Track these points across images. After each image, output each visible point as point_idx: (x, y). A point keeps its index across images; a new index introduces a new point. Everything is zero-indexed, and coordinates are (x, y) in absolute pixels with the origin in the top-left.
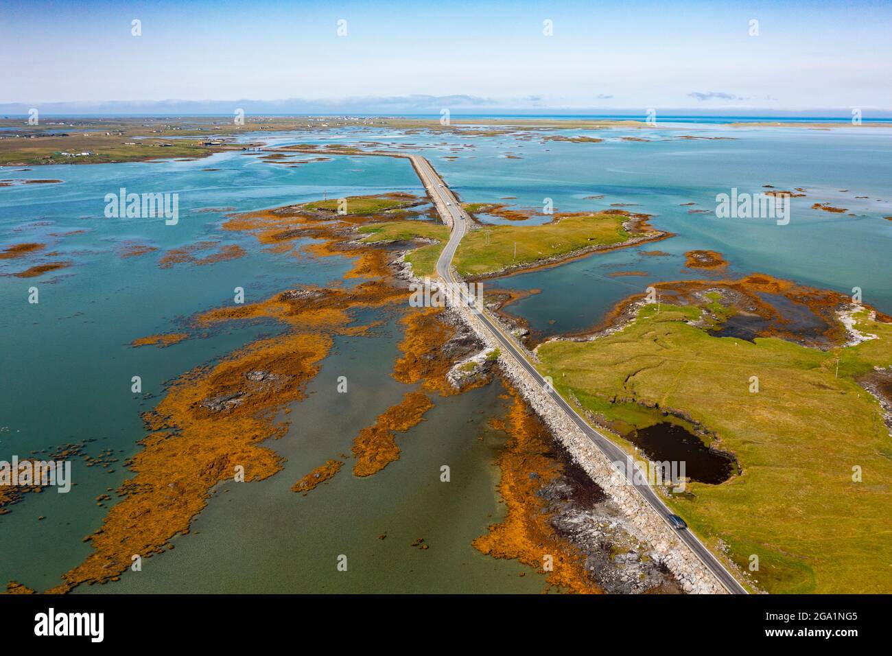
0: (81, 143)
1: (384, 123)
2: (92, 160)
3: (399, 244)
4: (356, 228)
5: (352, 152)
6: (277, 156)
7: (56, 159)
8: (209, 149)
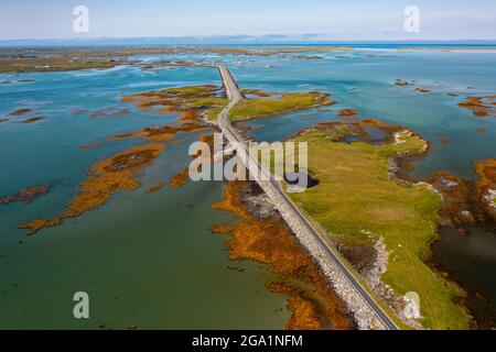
0: (45, 61)
1: (209, 49)
2: (51, 70)
3: (203, 107)
4: (184, 100)
5: (188, 65)
6: (149, 67)
7: (33, 70)
8: (113, 64)
